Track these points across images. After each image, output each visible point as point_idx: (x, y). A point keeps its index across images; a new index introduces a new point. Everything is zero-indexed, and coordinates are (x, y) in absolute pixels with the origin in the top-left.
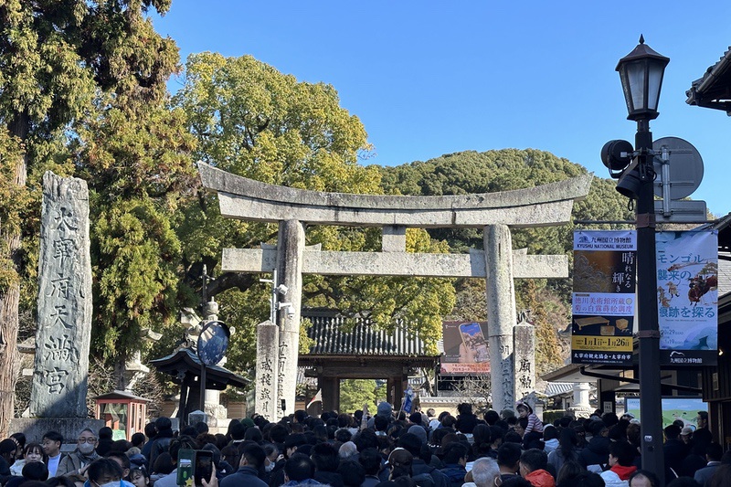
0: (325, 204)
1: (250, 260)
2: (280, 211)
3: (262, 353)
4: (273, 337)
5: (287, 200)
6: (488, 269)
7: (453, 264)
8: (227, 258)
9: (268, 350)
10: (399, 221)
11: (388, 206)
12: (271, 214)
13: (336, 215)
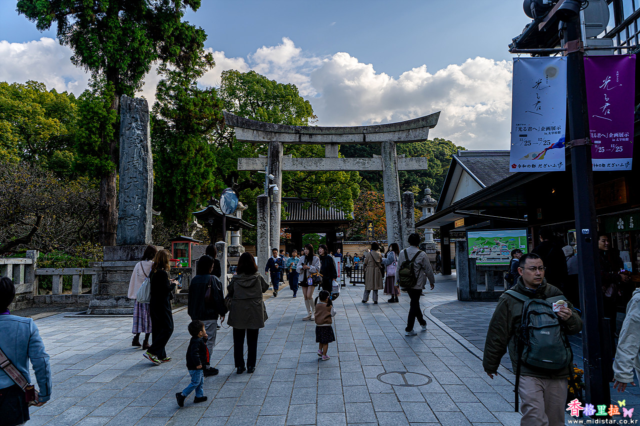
0: (293, 132)
1: (253, 164)
2: (269, 136)
3: (260, 212)
4: (266, 203)
5: (272, 130)
6: (384, 165)
7: (364, 164)
8: (240, 163)
9: (264, 211)
10: (334, 141)
11: (328, 133)
12: (264, 138)
13: (300, 138)
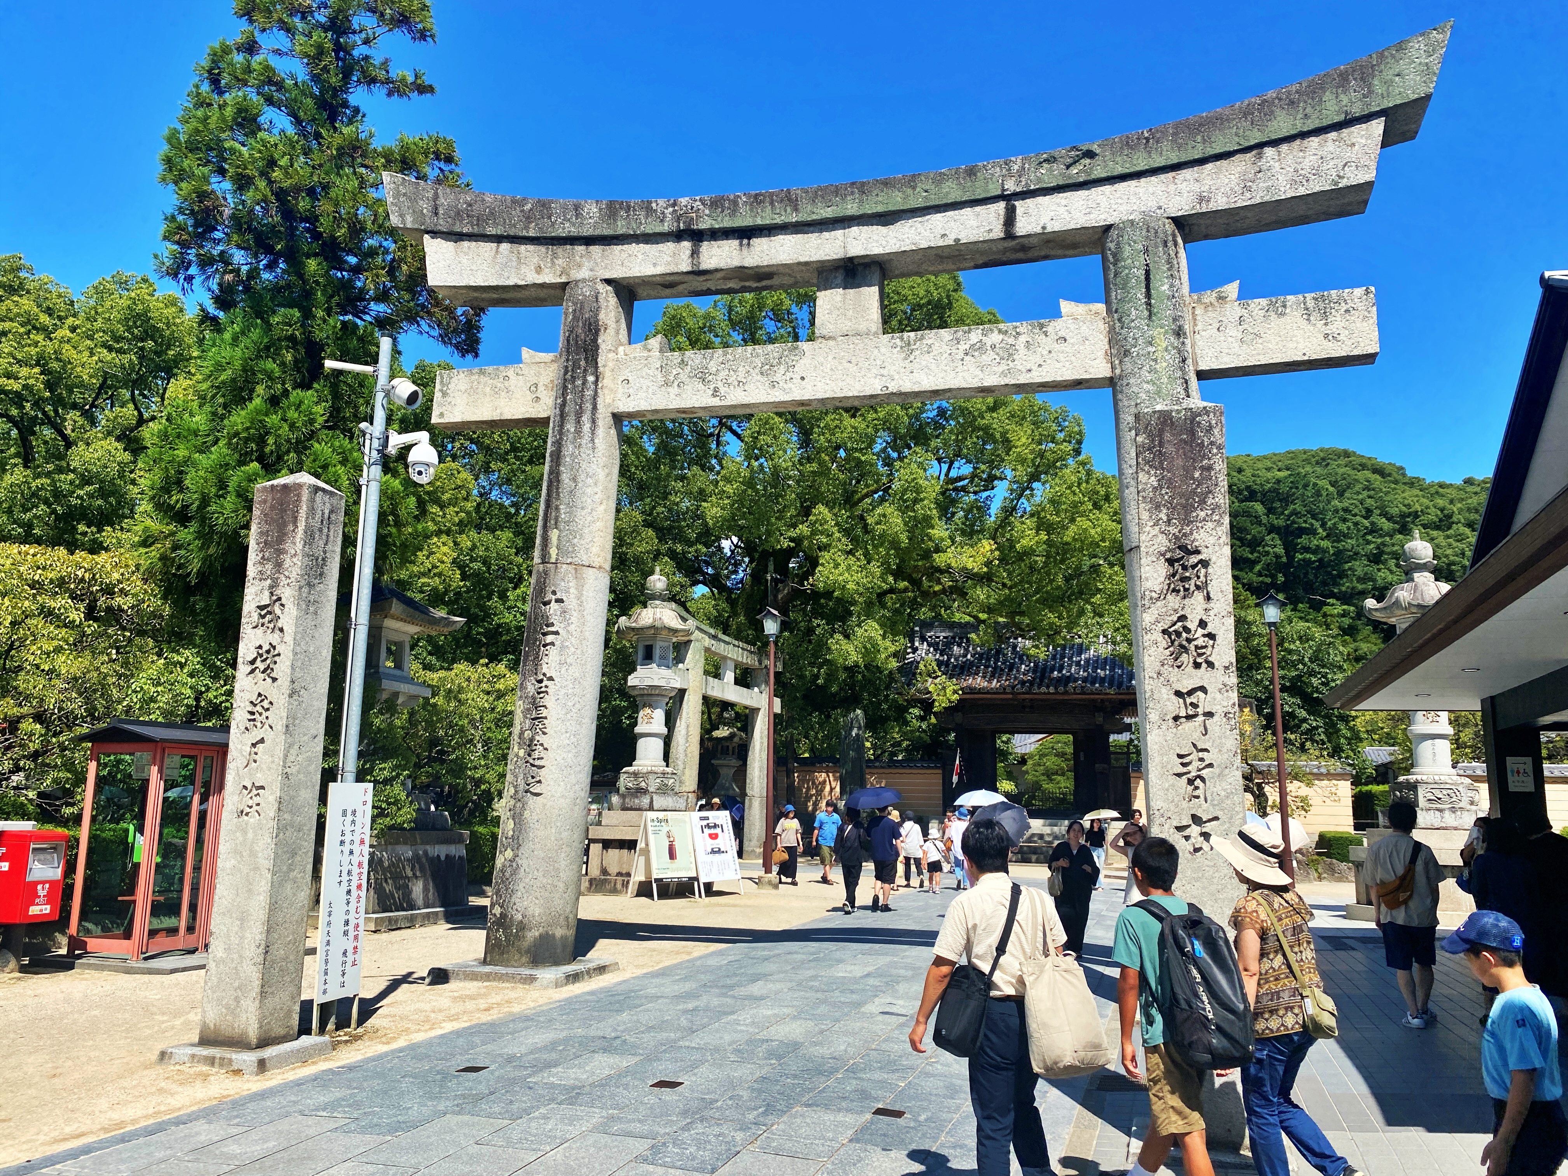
0: (666, 227)
1: (496, 391)
2: (560, 262)
3: (261, 578)
4: (295, 521)
5: (574, 231)
6: (1114, 351)
7: (1010, 353)
8: (445, 394)
9: (279, 565)
10: (858, 248)
11: (828, 214)
12: (539, 270)
13: (695, 253)
